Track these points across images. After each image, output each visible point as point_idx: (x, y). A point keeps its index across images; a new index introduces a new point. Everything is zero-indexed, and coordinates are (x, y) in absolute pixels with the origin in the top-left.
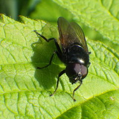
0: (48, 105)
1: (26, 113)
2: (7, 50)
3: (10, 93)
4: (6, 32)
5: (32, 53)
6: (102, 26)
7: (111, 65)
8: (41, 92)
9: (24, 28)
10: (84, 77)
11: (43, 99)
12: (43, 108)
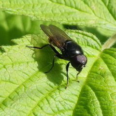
1: (58, 110)
2: (20, 71)
3: (41, 101)
7: (84, 43)
8: (58, 89)
9: (19, 48)
10: (86, 62)
11: (62, 93)
12: (66, 100)
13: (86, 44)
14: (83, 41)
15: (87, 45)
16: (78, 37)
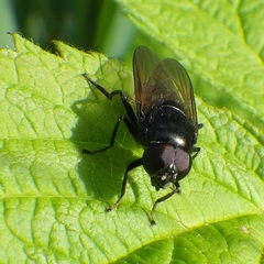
0: (101, 231)
2: (20, 108)
4: (21, 71)
5: (73, 120)
6: (241, 85)
7: (249, 161)
9: (60, 65)
11: (89, 216)
13: (255, 167)
14: (250, 156)
15: (257, 172)
16: (244, 141)
